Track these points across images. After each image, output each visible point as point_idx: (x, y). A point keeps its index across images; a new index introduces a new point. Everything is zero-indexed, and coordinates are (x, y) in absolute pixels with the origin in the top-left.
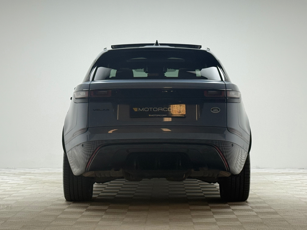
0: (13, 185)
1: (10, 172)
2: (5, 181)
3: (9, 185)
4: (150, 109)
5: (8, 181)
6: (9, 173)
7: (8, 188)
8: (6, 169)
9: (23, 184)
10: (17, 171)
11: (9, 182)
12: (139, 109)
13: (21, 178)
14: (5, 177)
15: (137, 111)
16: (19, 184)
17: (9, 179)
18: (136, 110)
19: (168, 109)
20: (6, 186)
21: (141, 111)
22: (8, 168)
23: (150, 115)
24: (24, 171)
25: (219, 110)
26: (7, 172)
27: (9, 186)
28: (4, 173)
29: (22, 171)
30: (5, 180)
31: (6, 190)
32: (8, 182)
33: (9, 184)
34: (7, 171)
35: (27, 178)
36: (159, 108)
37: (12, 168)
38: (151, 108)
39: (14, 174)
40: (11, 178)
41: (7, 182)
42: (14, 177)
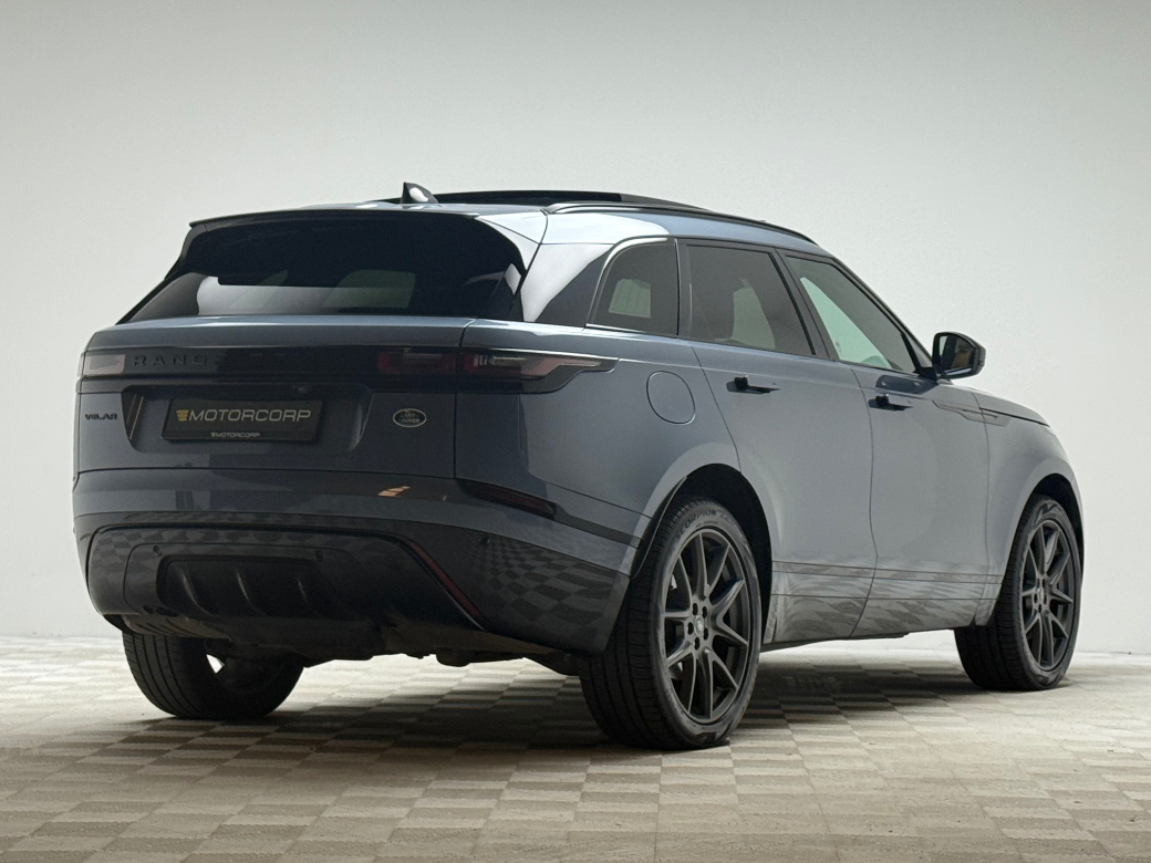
0: (53, 688)
1: (40, 649)
2: (24, 675)
3: (38, 688)
4: (219, 414)
5: (36, 674)
6: (37, 652)
7: (34, 696)
8: (29, 637)
9: (87, 684)
10: (69, 646)
11: (38, 680)
12: (193, 413)
13: (82, 667)
14: (25, 664)
15: (185, 419)
16: (72, 686)
17: (39, 670)
18: (182, 415)
19: (267, 415)
20: (27, 692)
21: (196, 419)
22: (34, 635)
23: (213, 434)
24: (95, 647)
25: (422, 418)
26: (33, 648)
27: (36, 692)
28: (21, 651)
29: (87, 646)
30: (23, 671)
31: (28, 703)
32: (36, 677)
33: (38, 684)
34: (31, 644)
35: (105, 668)
36: (245, 411)
37: (52, 636)
38: (224, 411)
39: (58, 654)
40: (47, 667)
41: (31, 678)
42: (58, 663)
